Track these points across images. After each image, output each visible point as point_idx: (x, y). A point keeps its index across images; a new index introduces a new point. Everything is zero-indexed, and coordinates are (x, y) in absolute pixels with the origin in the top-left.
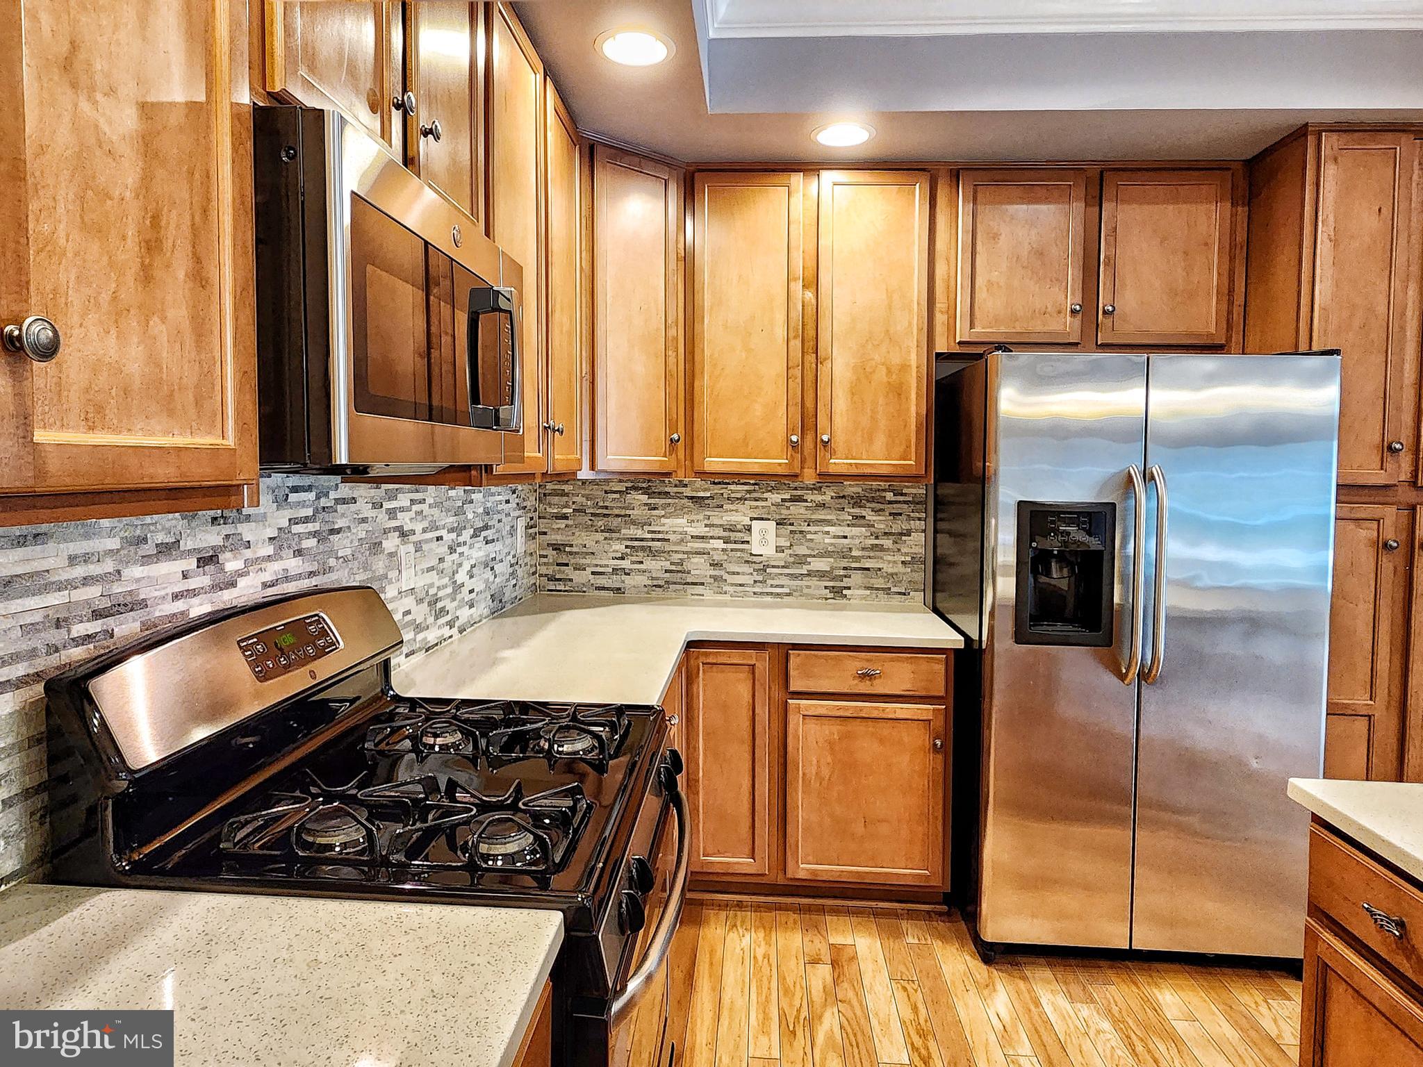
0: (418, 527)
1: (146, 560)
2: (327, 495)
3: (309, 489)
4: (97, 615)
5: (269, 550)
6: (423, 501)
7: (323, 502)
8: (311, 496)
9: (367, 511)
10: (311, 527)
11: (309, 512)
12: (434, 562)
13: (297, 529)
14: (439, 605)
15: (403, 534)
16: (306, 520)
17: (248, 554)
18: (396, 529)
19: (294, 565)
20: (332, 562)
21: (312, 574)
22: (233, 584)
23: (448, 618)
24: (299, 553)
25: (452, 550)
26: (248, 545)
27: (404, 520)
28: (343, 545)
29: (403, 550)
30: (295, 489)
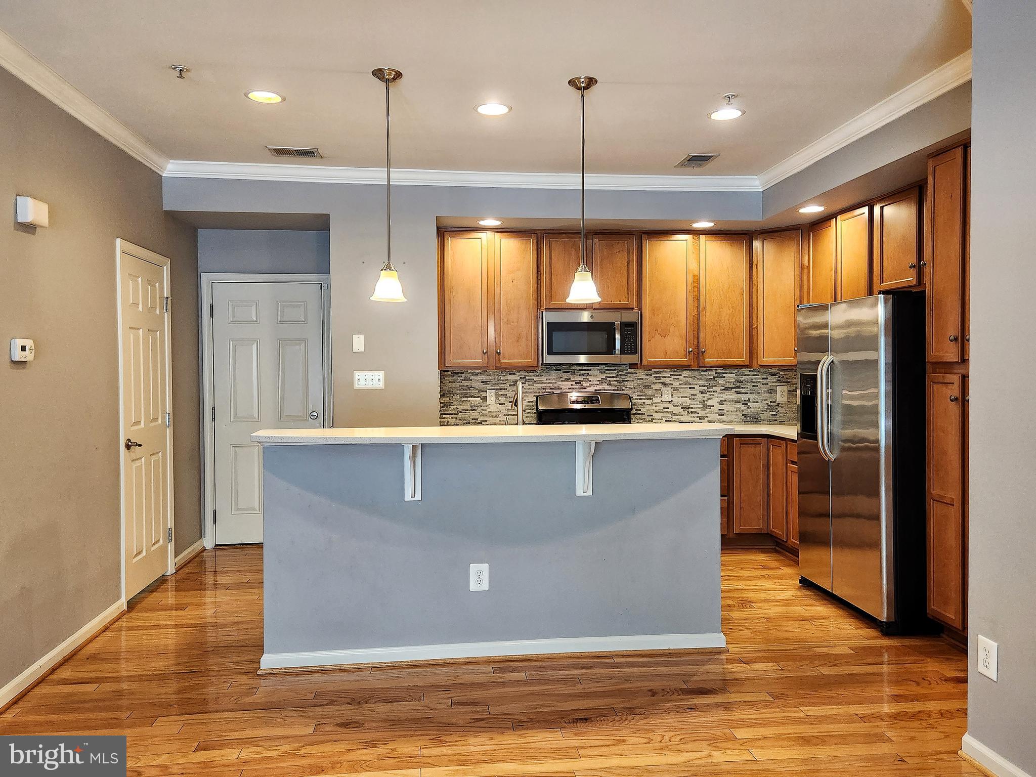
0: (676, 384)
1: (562, 381)
2: (623, 372)
3: (615, 370)
4: (551, 389)
5: (598, 383)
6: (681, 375)
7: (620, 373)
8: (616, 371)
9: (644, 377)
10: (615, 379)
11: (615, 375)
12: (688, 395)
13: (608, 379)
14: (690, 410)
15: (664, 384)
16: (613, 377)
17: (590, 383)
18: (659, 383)
19: (606, 387)
20: (623, 388)
21: (613, 390)
22: (586, 389)
23: (698, 415)
24: (610, 385)
25: (702, 392)
26: (590, 381)
27: (667, 381)
28: (630, 385)
29: (663, 389)
30: (607, 370)
